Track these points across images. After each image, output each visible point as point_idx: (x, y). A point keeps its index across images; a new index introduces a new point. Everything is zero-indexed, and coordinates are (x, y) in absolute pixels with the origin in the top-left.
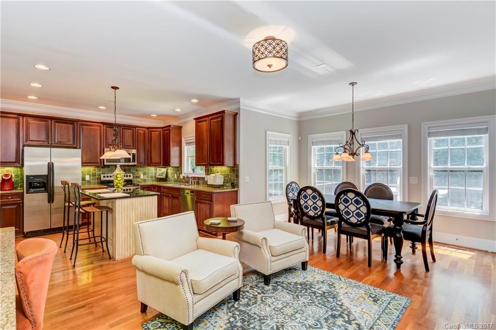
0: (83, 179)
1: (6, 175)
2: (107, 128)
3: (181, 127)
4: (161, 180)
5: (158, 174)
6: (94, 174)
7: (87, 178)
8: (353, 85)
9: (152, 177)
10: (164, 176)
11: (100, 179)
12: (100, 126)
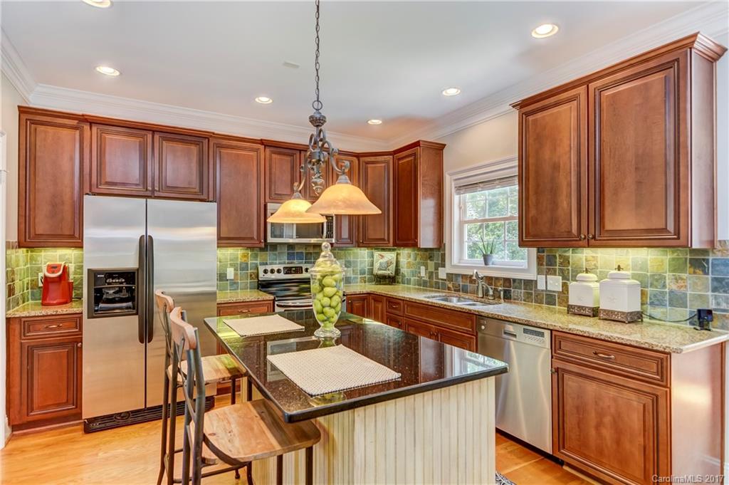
0: (222, 277)
1: (52, 268)
2: (274, 156)
3: (441, 147)
4: (381, 279)
5: (377, 266)
6: (244, 265)
7: (230, 273)
9: (363, 273)
10: (390, 271)
11: (257, 276)
12: (257, 150)
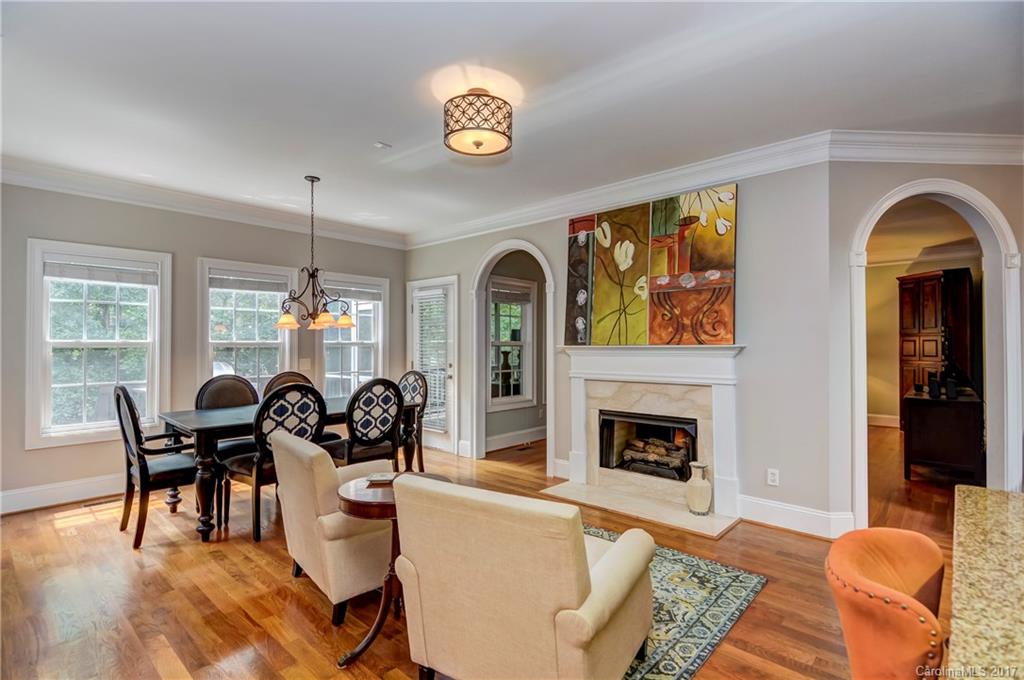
8: (313, 181)
